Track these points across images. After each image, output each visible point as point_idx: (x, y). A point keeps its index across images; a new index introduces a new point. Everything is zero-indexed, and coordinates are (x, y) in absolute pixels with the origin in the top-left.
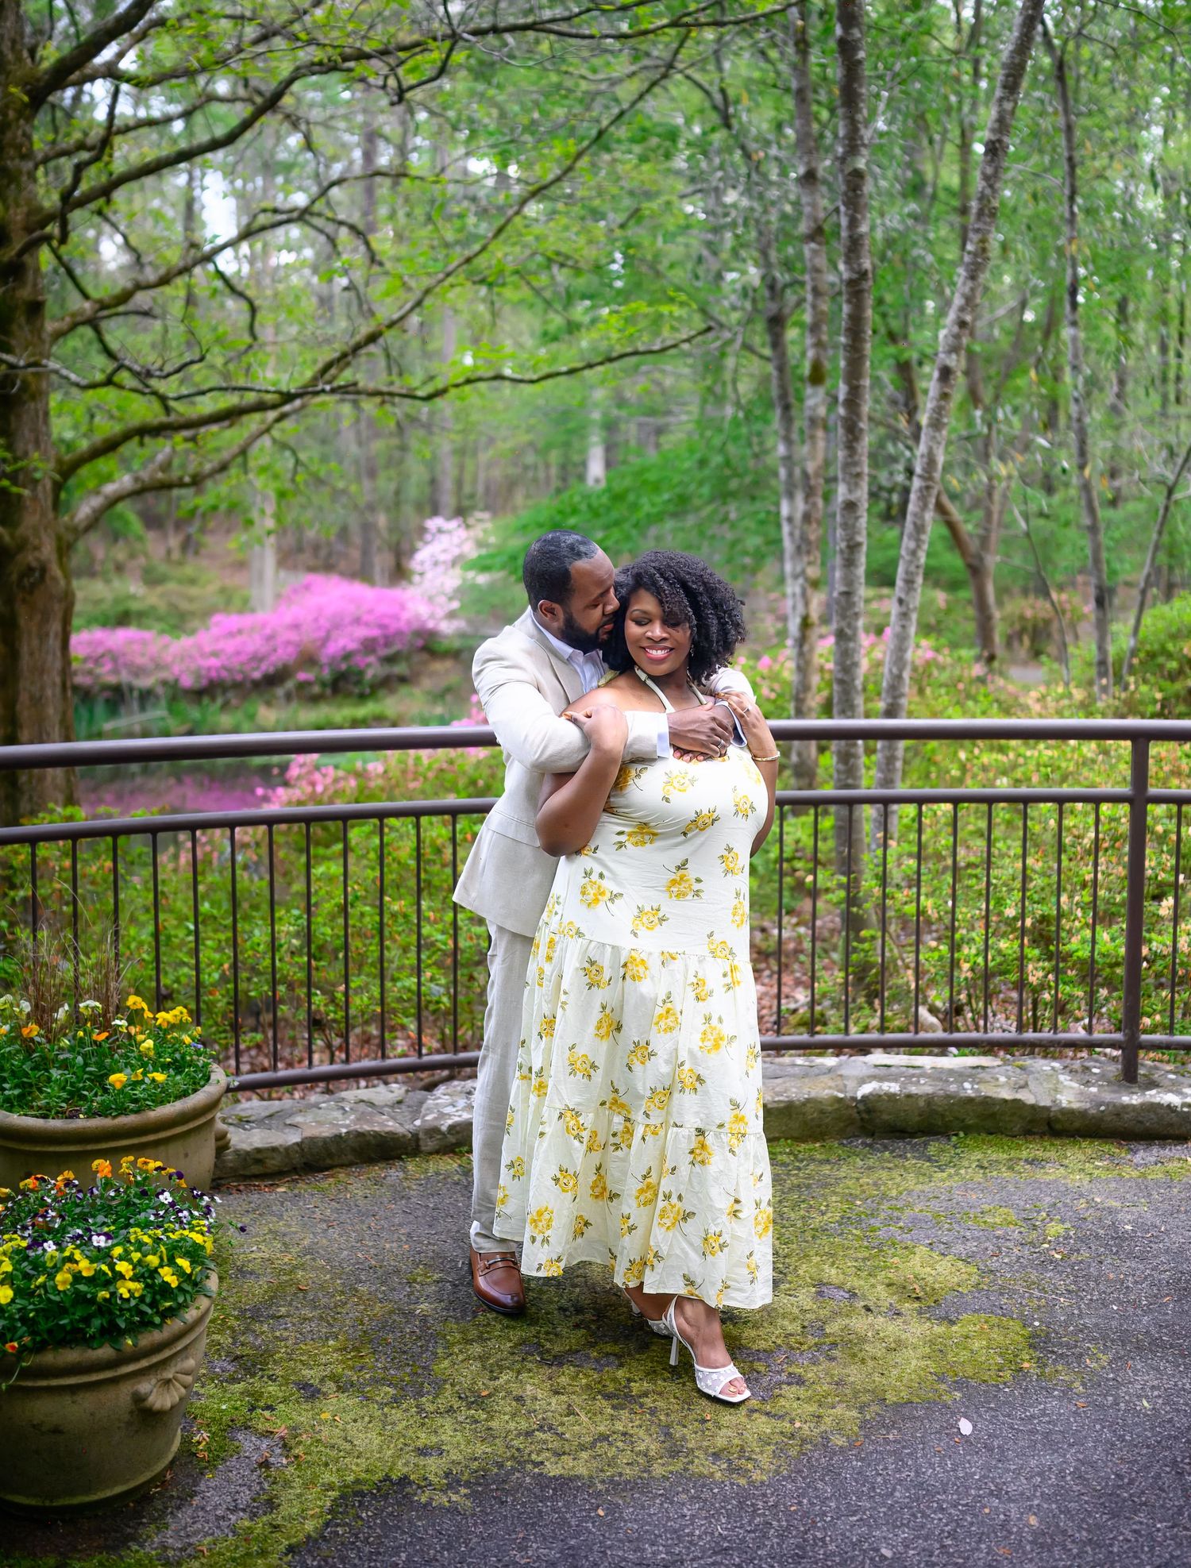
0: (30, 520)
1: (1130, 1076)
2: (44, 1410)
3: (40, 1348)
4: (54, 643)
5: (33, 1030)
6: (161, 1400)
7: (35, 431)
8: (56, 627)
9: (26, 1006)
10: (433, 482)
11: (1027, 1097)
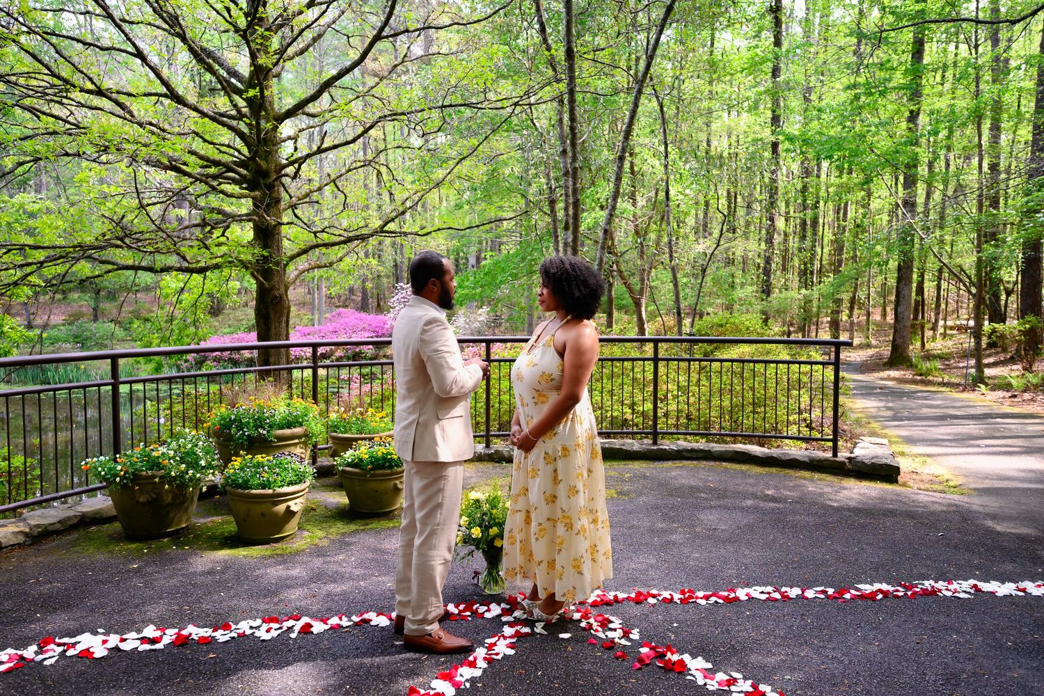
0: (276, 279)
1: (655, 443)
2: (374, 485)
3: (374, 469)
4: (284, 325)
5: (345, 416)
6: (400, 486)
7: (278, 246)
8: (285, 319)
9: (343, 409)
10: (396, 266)
11: (624, 448)
